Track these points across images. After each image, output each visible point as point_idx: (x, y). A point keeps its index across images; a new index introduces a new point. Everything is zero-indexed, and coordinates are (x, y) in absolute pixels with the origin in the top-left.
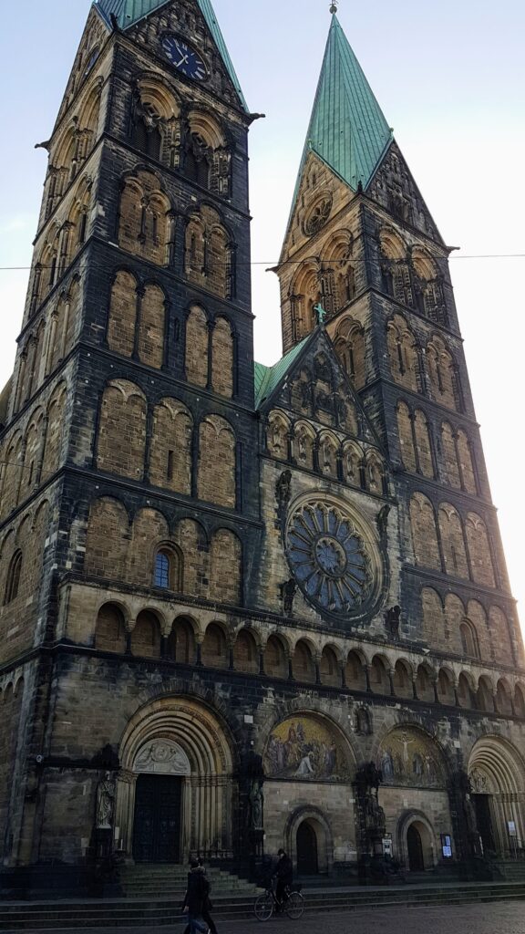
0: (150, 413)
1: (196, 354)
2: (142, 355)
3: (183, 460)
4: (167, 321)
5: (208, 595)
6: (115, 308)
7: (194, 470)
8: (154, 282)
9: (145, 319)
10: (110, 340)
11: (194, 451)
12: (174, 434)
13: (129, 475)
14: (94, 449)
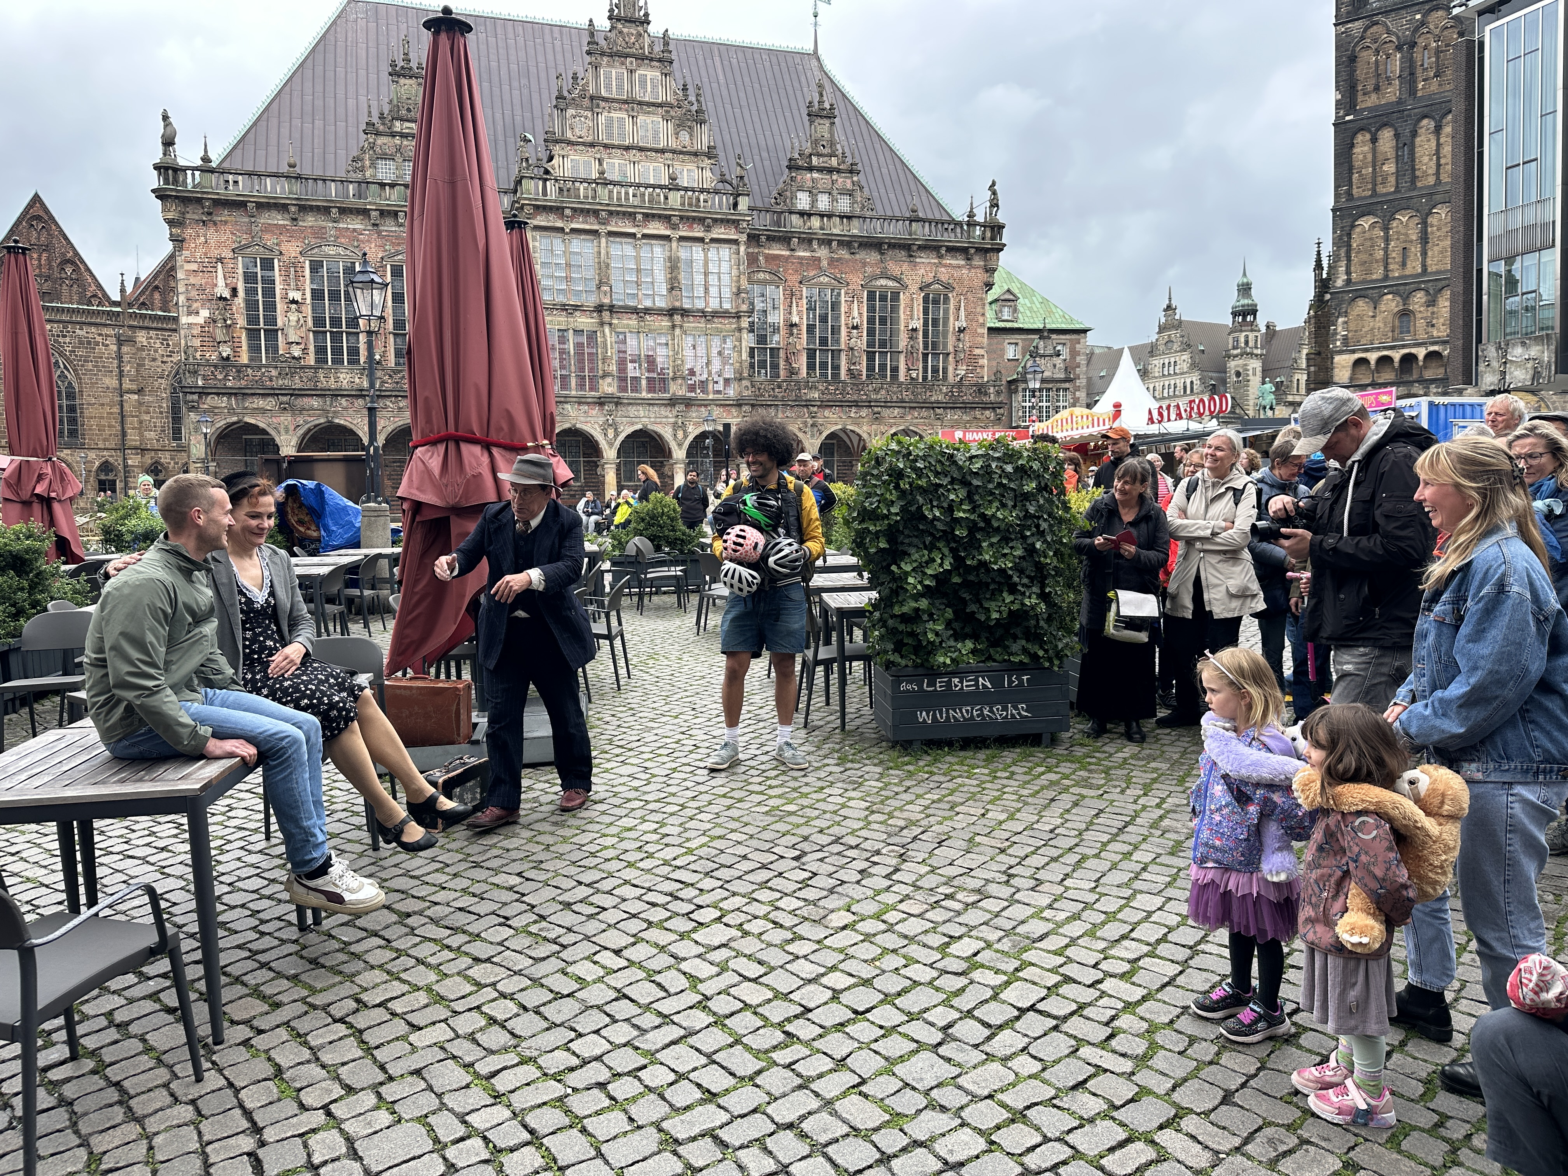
0: (1386, 229)
1: (1426, 159)
2: (1381, 189)
3: (1415, 250)
4: (1397, 148)
5: (1435, 334)
6: (1356, 164)
7: (1424, 254)
8: (1385, 125)
9: (1380, 158)
10: (1355, 191)
11: (1424, 239)
12: (1406, 235)
13: (1374, 277)
14: (1348, 273)
